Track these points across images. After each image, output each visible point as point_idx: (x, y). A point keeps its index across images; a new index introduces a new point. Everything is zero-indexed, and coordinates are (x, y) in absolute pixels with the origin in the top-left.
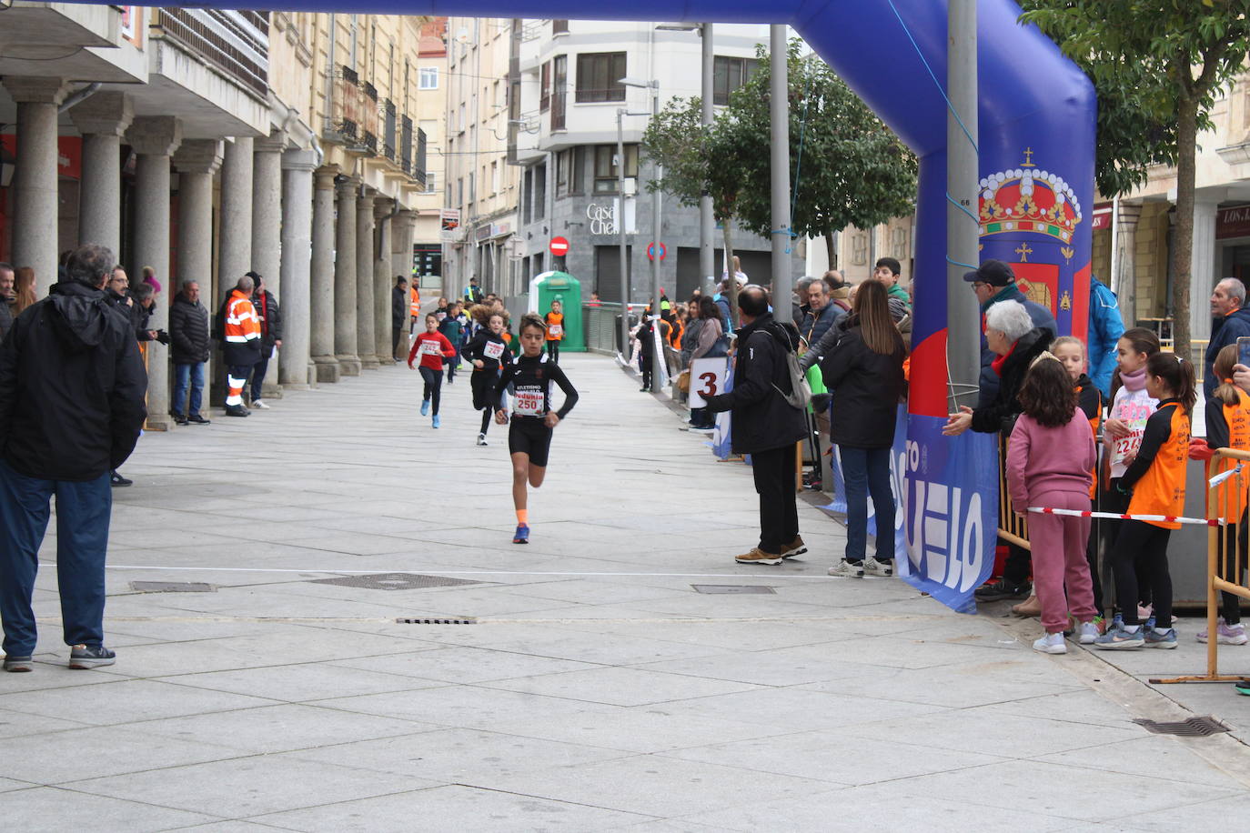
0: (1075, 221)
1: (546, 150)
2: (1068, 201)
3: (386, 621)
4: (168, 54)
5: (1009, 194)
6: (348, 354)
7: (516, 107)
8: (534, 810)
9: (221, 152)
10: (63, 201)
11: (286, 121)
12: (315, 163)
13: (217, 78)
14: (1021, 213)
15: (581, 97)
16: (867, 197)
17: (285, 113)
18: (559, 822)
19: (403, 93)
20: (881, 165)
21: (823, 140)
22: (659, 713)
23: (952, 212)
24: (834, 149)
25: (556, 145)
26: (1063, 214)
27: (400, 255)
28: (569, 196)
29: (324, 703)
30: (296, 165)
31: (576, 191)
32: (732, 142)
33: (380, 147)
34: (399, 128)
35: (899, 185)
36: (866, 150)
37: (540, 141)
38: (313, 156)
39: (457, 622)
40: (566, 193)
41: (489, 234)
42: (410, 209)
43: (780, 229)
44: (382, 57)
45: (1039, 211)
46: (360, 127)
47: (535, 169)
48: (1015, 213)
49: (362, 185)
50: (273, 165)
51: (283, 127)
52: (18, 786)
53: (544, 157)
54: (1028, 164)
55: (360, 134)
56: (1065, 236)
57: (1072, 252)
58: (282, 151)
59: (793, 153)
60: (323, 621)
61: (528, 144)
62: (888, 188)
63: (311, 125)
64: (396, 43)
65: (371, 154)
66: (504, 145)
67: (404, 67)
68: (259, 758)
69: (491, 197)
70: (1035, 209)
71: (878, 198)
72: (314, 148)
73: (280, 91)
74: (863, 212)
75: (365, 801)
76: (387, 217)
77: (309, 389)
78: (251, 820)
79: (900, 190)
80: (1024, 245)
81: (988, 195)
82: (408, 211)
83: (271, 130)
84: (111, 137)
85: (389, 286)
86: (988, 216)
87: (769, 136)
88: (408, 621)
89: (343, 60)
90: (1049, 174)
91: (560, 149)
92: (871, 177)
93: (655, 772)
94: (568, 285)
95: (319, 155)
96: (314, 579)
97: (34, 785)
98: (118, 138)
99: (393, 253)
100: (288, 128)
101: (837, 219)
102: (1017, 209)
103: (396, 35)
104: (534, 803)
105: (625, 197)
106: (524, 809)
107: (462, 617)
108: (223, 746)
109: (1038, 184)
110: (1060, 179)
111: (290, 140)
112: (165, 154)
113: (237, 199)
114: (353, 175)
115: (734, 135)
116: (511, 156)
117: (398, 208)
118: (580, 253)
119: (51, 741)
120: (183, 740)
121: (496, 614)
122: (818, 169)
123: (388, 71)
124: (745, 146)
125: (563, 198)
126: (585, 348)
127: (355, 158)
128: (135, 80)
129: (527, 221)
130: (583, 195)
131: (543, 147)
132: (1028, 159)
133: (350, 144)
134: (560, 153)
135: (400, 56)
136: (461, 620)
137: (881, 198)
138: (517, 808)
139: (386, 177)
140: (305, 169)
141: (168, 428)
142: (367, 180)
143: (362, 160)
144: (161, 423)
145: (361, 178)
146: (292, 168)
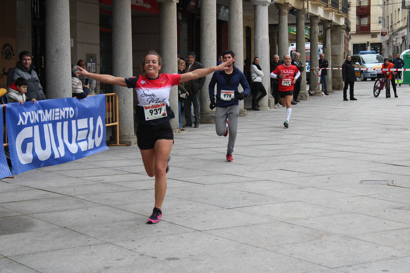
12: (269, 1)
27: (338, 45)
30: (259, 2)
42: (342, 25)
49: (309, 13)
69: (398, 23)
76: (328, 28)
77: (269, 109)
82: (341, 26)
85: (330, 59)
99: (331, 44)
114: (302, 9)
116: (404, 5)
117: (334, 25)
139: (324, 10)
140: (264, 4)
141: (132, 144)
142: (311, 11)
143: (307, 2)
144: (128, 141)
145: (306, 10)
146: (258, 4)
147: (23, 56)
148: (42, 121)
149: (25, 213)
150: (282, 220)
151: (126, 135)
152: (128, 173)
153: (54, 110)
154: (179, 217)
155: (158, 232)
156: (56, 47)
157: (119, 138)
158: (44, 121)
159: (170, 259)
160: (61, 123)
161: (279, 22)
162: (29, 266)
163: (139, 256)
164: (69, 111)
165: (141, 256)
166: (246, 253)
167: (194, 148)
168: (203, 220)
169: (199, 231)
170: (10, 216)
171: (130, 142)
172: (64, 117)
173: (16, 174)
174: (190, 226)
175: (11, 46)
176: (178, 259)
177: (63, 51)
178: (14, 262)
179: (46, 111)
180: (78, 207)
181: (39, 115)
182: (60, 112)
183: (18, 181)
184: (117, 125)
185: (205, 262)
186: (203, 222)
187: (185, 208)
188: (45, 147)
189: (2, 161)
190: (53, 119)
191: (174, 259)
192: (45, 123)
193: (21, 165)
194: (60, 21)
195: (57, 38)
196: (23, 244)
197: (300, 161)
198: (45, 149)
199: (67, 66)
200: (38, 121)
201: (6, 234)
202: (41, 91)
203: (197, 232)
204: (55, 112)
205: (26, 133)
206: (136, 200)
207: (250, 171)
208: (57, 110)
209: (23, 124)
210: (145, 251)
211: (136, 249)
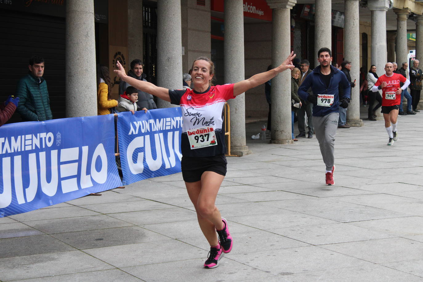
12: (387, 6)
30: (377, 8)
50: (354, 7)
95: (391, 2)
140: (381, 10)
141: (244, 154)
144: (240, 152)
146: (375, 10)
147: (135, 66)
148: (153, 130)
149: (136, 224)
150: (402, 236)
151: (238, 145)
152: (239, 184)
153: (165, 119)
154: (293, 230)
155: (272, 245)
156: (168, 55)
157: (231, 148)
158: (155, 130)
159: (283, 274)
160: (171, 133)
161: (397, 28)
162: (141, 278)
163: (252, 270)
164: (180, 121)
165: (254, 270)
166: (363, 269)
167: (308, 160)
168: (318, 234)
169: (314, 245)
170: (121, 226)
171: (242, 153)
172: (175, 127)
173: (127, 184)
174: (304, 240)
175: (122, 55)
176: (293, 274)
177: (174, 59)
178: (126, 273)
179: (157, 120)
180: (189, 218)
181: (150, 124)
182: (171, 121)
183: (128, 192)
184: (228, 135)
185: (320, 278)
186: (318, 236)
187: (299, 221)
188: (156, 157)
189: (113, 171)
190: (164, 129)
191: (287, 274)
192: (156, 132)
193: (132, 175)
194: (172, 29)
195: (168, 46)
196: (135, 255)
197: (420, 174)
198: (156, 158)
199: (178, 75)
200: (149, 130)
201: (117, 245)
202: (152, 100)
203: (312, 247)
204: (166, 122)
205: (137, 142)
206: (248, 212)
207: (366, 184)
208: (168, 119)
209: (134, 133)
210: (258, 265)
211: (249, 263)
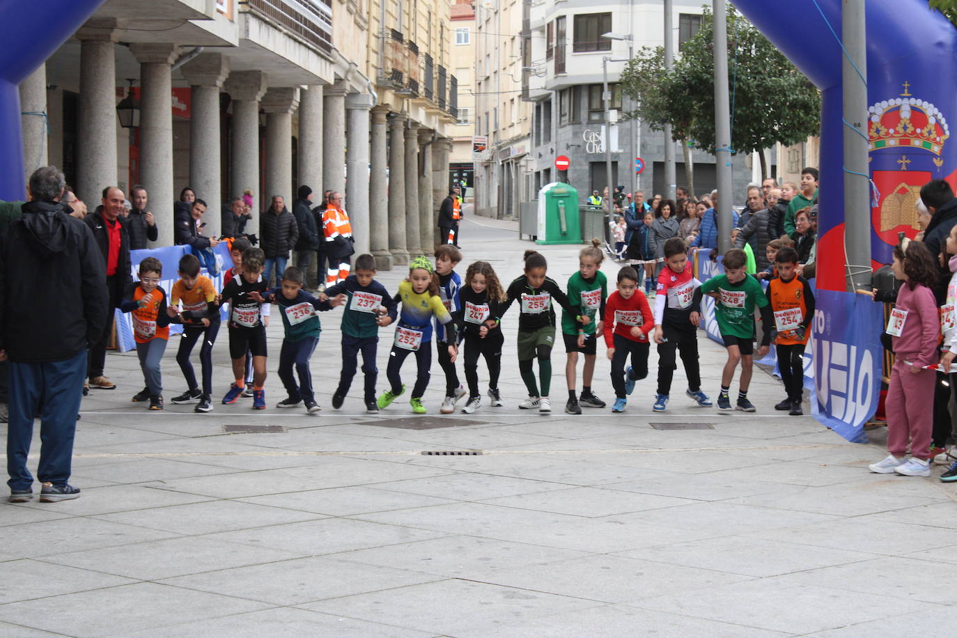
0: (943, 138)
1: (551, 89)
2: (938, 122)
3: (414, 453)
4: (254, 24)
5: (891, 117)
6: (399, 248)
7: (527, 57)
8: (513, 598)
9: (297, 97)
10: (176, 137)
11: (347, 72)
12: (371, 103)
13: (292, 41)
14: (901, 132)
15: (577, 48)
16: (790, 122)
17: (347, 66)
18: (531, 607)
19: (439, 48)
20: (800, 97)
21: (755, 78)
22: (616, 522)
23: (848, 133)
24: (764, 85)
25: (559, 86)
26: (934, 133)
27: (438, 172)
28: (569, 125)
29: (362, 517)
30: (356, 105)
31: (575, 120)
32: (685, 81)
33: (421, 90)
34: (436, 75)
35: (814, 112)
36: (789, 85)
37: (547, 83)
38: (370, 98)
39: (467, 454)
40: (567, 122)
41: (509, 155)
42: (446, 137)
43: (723, 148)
44: (422, 21)
45: (915, 130)
46: (405, 75)
47: (543, 104)
48: (896, 132)
49: (408, 119)
50: (338, 106)
51: (346, 77)
52: (126, 581)
53: (550, 94)
54: (906, 94)
55: (406, 81)
56: (936, 149)
57: (942, 162)
58: (345, 95)
59: (731, 88)
60: (365, 454)
61: (538, 85)
62: (807, 114)
63: (367, 75)
64: (433, 10)
65: (414, 96)
66: (519, 87)
67: (439, 28)
68: (308, 559)
69: (510, 127)
70: (913, 129)
71: (799, 122)
72: (371, 92)
73: (343, 49)
74: (787, 133)
75: (386, 591)
76: (429, 143)
78: (298, 606)
79: (816, 115)
80: (904, 157)
81: (875, 119)
82: (444, 138)
83: (335, 79)
84: (213, 88)
85: (430, 196)
86: (875, 135)
87: (713, 76)
88: (430, 454)
89: (392, 24)
90: (923, 101)
91: (562, 88)
92: (793, 106)
93: (608, 568)
94: (568, 192)
95: (374, 97)
96: (361, 422)
97: (139, 581)
98: (218, 89)
99: (433, 171)
100: (349, 78)
101: (767, 138)
102: (898, 129)
103: (433, 4)
104: (514, 592)
105: (610, 125)
106: (505, 597)
107: (472, 449)
108: (281, 550)
109: (914, 109)
110: (932, 105)
111: (351, 86)
112: (254, 99)
113: (311, 132)
114: (401, 112)
115: (686, 76)
116: (525, 95)
117: (436, 137)
118: (578, 167)
119: (154, 547)
120: (253, 546)
121: (498, 447)
122: (751, 100)
123: (427, 32)
124: (695, 83)
125: (565, 126)
126: (582, 241)
127: (402, 99)
128: (227, 44)
129: (538, 144)
130: (580, 123)
131: (549, 87)
132: (906, 91)
133: (398, 88)
134: (562, 91)
135: (436, 20)
136: (472, 452)
137: (801, 121)
138: (500, 597)
139: (427, 113)
140: (363, 108)
142: (412, 116)
143: (408, 100)
145: (408, 114)
146: (353, 108)
